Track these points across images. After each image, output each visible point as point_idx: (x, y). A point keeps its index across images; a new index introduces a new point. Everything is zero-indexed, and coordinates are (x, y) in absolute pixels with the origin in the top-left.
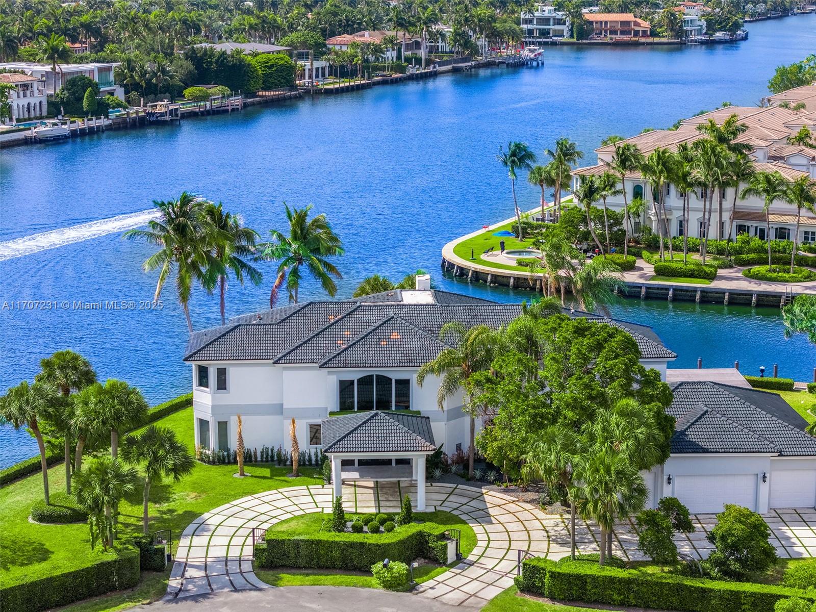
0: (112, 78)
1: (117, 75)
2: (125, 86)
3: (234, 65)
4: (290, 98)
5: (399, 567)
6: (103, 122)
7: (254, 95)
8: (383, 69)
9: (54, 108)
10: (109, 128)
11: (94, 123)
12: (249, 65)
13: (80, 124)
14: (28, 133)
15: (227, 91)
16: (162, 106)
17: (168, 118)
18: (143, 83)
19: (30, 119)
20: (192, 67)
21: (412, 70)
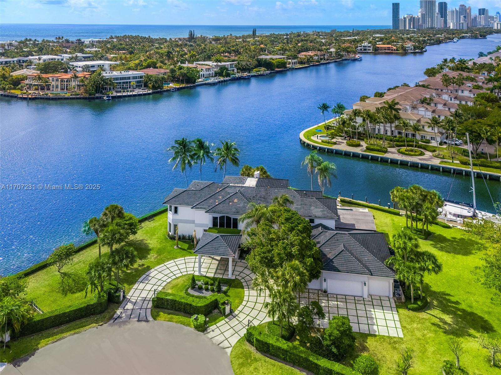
0: (234, 66)
2: (237, 68)
3: (268, 63)
4: (285, 70)
6: (228, 78)
7: (274, 70)
8: (314, 62)
9: (216, 74)
10: (230, 80)
11: (226, 79)
12: (273, 63)
13: (222, 79)
14: (206, 82)
15: (266, 70)
16: (245, 74)
17: (247, 77)
18: (242, 68)
19: (209, 77)
20: (257, 63)
21: (322, 62)
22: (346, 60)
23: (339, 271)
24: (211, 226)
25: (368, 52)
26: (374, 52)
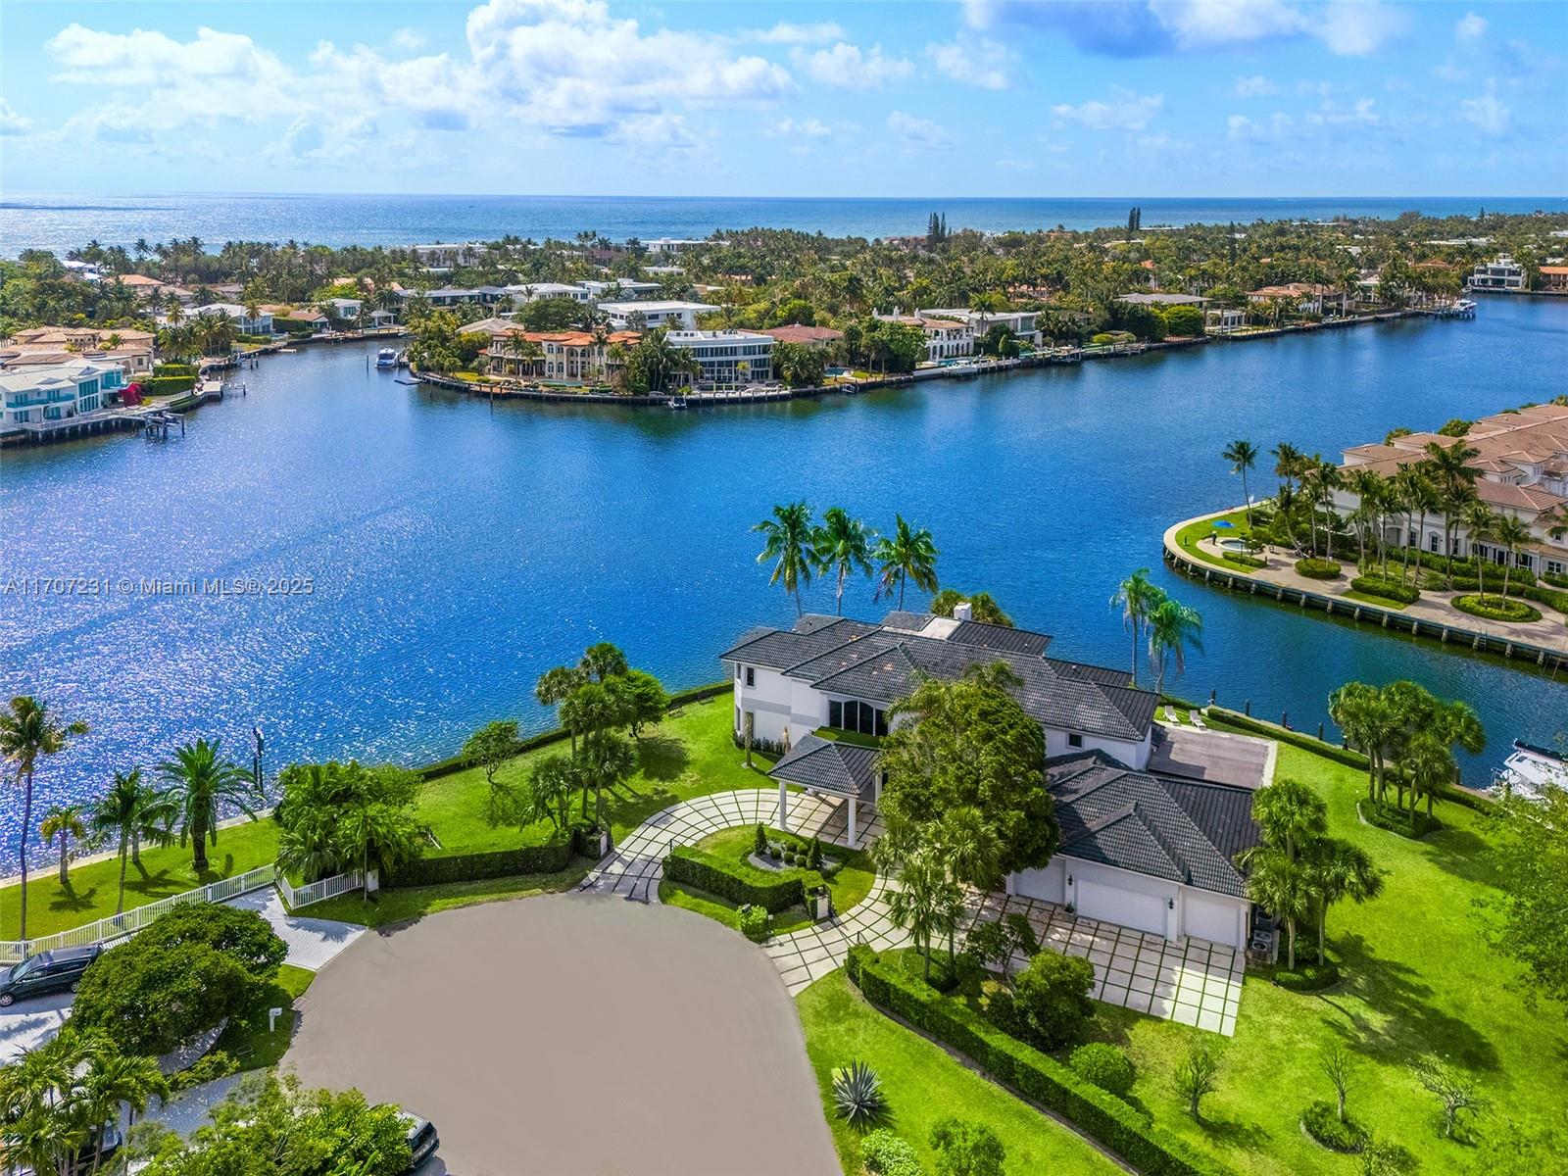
0: (1034, 325)
1: (1037, 323)
2: (1044, 331)
3: (1143, 317)
4: (1197, 343)
5: (760, 914)
6: (1011, 361)
7: (1161, 341)
8: (1301, 318)
9: (983, 348)
10: (1016, 366)
11: (1004, 362)
12: (1157, 317)
13: (992, 362)
14: (945, 370)
15: (1135, 338)
16: (1065, 350)
17: (1069, 360)
18: (1056, 331)
19: (957, 356)
20: (1108, 316)
21: (1329, 320)
22: (1417, 315)
23: (1105, 860)
24: (827, 725)
25: (1507, 293)
26: (1529, 290)
